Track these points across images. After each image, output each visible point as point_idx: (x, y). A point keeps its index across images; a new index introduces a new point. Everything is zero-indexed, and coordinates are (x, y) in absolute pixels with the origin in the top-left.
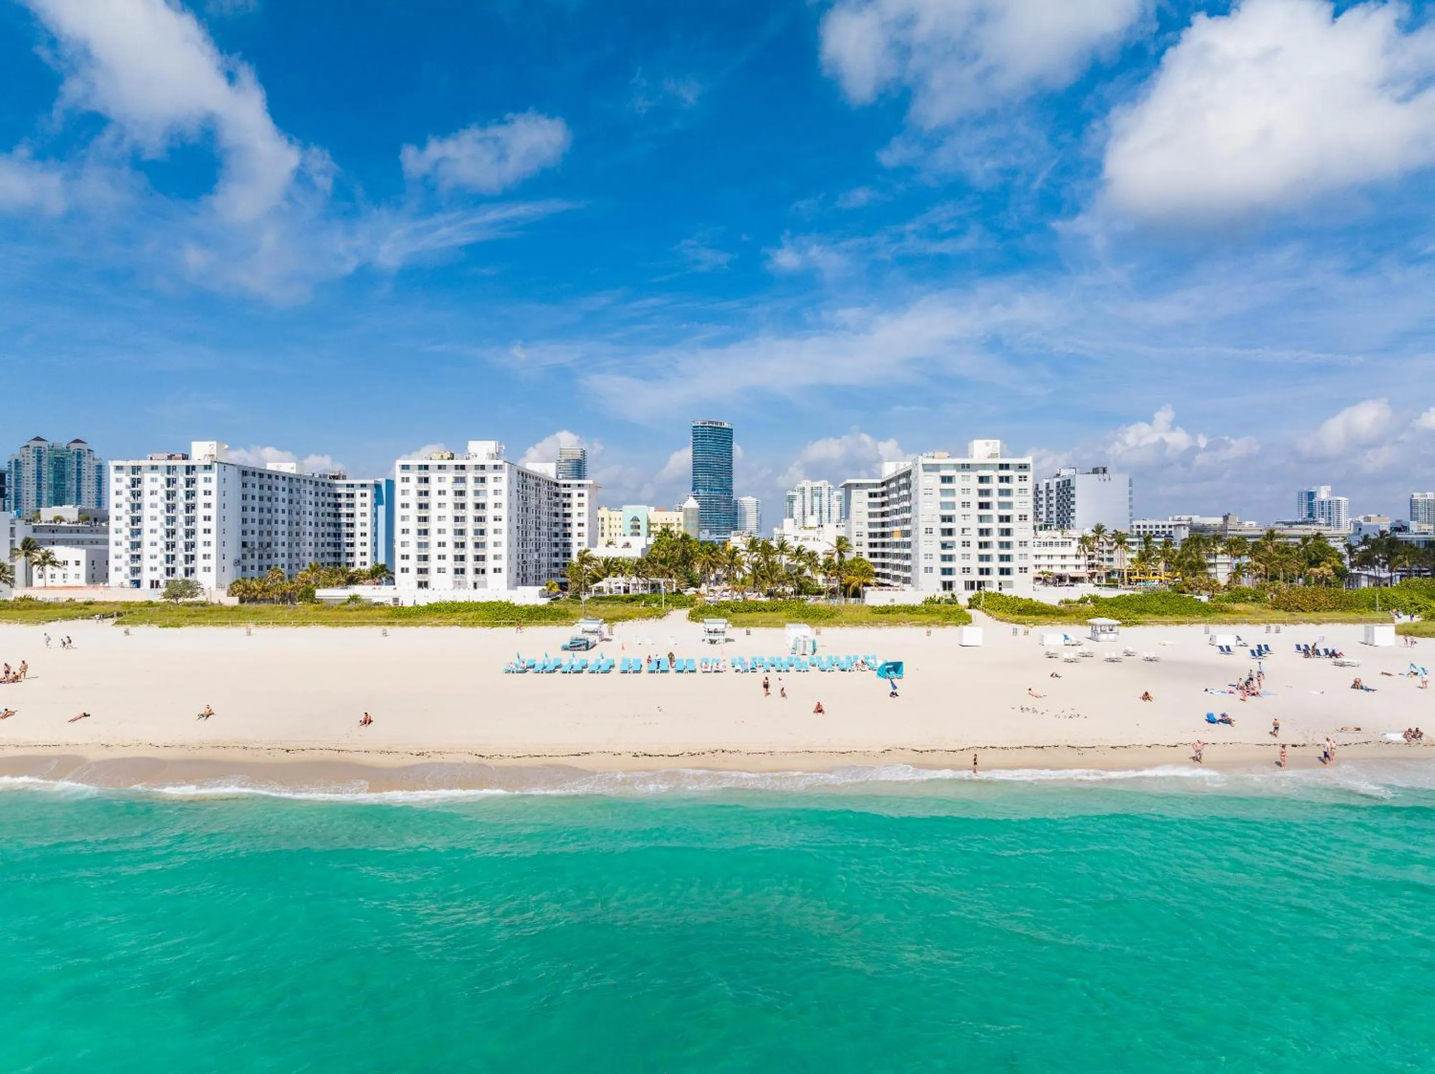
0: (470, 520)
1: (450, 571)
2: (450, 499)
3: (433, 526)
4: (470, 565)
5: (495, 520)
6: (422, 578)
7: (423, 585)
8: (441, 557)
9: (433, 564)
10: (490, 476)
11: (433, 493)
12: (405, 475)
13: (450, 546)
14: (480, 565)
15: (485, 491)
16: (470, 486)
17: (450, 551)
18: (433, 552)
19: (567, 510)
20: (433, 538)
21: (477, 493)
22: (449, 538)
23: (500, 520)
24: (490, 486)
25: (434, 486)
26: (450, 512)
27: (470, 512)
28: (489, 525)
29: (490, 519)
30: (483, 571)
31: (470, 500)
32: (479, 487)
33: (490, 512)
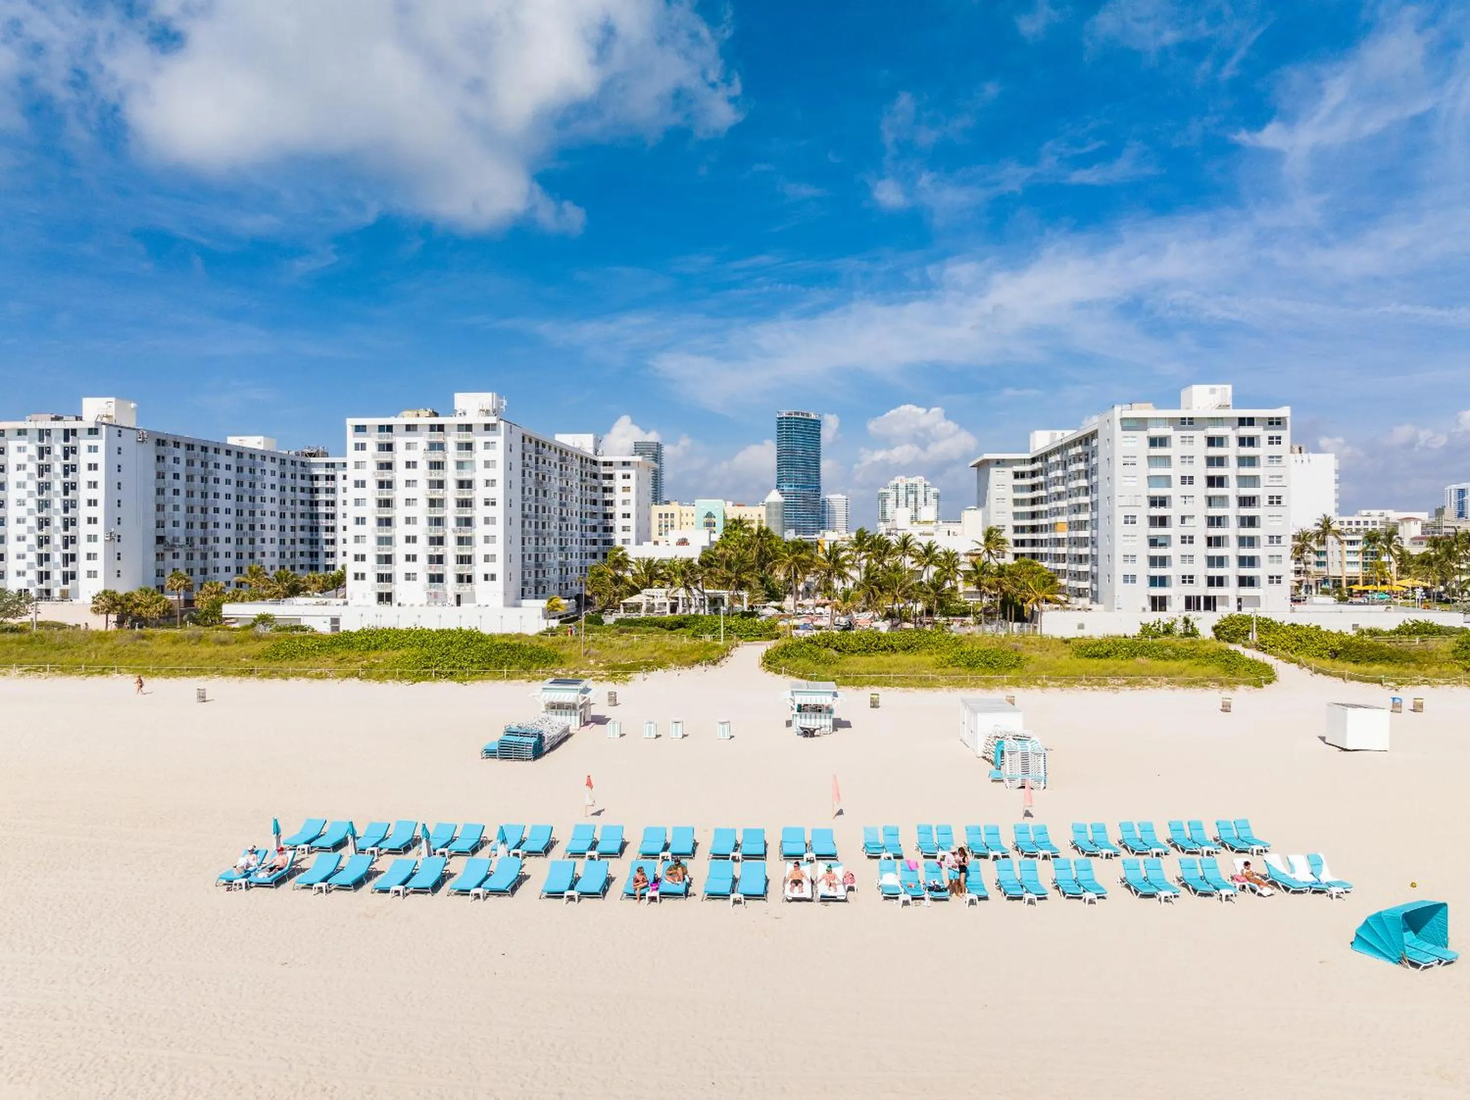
0: (451, 504)
1: (423, 579)
2: (422, 473)
3: (399, 512)
4: (450, 569)
5: (487, 504)
6: (385, 588)
7: (385, 598)
8: (411, 558)
9: (400, 568)
10: (479, 440)
11: (399, 465)
12: (360, 440)
13: (423, 541)
14: (465, 570)
15: (472, 462)
16: (451, 455)
17: (422, 549)
18: (400, 550)
19: (608, 497)
20: (400, 531)
21: (460, 465)
22: (422, 530)
23: (494, 504)
24: (480, 454)
25: (400, 456)
26: (422, 492)
27: (451, 493)
28: (479, 512)
29: (479, 503)
30: (469, 579)
31: (451, 475)
32: (464, 456)
33: (479, 494)
